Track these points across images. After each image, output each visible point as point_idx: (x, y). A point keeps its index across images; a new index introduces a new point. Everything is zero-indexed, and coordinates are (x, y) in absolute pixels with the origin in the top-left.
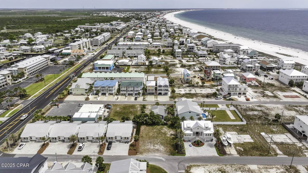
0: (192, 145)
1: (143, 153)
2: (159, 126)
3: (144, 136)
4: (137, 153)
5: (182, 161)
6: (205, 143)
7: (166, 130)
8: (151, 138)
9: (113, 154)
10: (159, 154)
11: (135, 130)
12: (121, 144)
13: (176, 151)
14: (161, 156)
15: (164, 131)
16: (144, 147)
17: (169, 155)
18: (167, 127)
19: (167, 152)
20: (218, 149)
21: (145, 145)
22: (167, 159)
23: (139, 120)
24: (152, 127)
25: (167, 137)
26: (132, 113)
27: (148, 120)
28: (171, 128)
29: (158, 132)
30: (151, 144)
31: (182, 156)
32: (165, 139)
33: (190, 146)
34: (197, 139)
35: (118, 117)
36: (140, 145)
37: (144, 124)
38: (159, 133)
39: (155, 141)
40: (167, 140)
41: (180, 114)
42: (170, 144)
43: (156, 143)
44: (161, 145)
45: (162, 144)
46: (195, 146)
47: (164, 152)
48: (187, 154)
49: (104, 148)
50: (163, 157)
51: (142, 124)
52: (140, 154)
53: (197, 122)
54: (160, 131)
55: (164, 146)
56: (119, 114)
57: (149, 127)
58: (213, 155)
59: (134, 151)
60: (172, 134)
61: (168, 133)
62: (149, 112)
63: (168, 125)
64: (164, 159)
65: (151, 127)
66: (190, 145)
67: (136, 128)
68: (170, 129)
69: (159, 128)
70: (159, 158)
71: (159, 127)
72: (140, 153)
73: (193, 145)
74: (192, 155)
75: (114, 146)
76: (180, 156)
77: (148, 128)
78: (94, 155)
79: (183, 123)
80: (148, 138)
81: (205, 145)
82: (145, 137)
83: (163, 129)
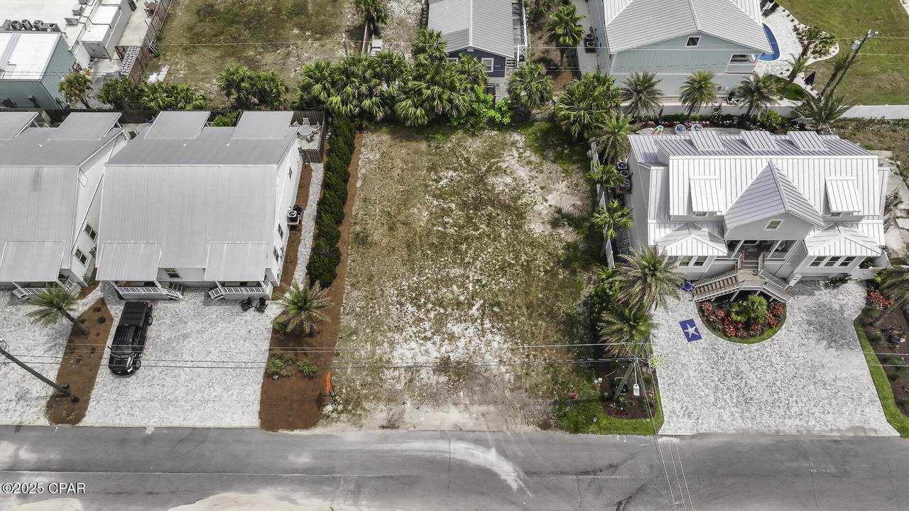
0: (698, 322)
1: (366, 397)
2: (473, 135)
3: (378, 235)
4: (320, 401)
5: (641, 490)
6: (790, 301)
7: (523, 173)
8: (425, 255)
9: (152, 418)
10: (476, 409)
11: (318, 171)
12: (215, 311)
13: (590, 380)
14: (489, 437)
15: (509, 180)
16: (376, 343)
17: (545, 426)
18: (527, 146)
19: (533, 390)
20: (884, 360)
21: (377, 326)
22: (530, 472)
23: (344, 103)
24: (433, 144)
25: (532, 244)
26: (302, 19)
27: (406, 106)
28: (551, 154)
29: (472, 193)
30: (419, 307)
31: (635, 430)
32: (517, 257)
33: (691, 330)
34: (747, 280)
35: (218, 54)
36: (344, 320)
37: (376, 125)
38: (478, 204)
39: (448, 281)
40: (527, 268)
41: (619, 53)
42: (551, 314)
43: (459, 304)
44: (488, 325)
45: (496, 311)
46: (725, 334)
47: (507, 393)
48: (674, 412)
49: (95, 351)
50: (502, 453)
51: (364, 120)
52: (345, 410)
53: (770, 166)
54: (480, 180)
55: (510, 333)
56: (220, 24)
57: (414, 145)
58: (857, 421)
59: (302, 384)
60: (559, 211)
61: (538, 208)
62: (411, 9)
63: (531, 124)
64: (507, 472)
65: (423, 146)
66: (692, 323)
67: (325, 159)
68: (547, 166)
69: (473, 159)
70: (473, 461)
71: (474, 145)
72: (347, 402)
73: (710, 324)
74: (704, 428)
75: (166, 335)
76: (625, 439)
77: (403, 152)
78: (18, 428)
79: (660, 173)
80: (404, 253)
81: (789, 319)
82: (385, 240)
83: (504, 165)
